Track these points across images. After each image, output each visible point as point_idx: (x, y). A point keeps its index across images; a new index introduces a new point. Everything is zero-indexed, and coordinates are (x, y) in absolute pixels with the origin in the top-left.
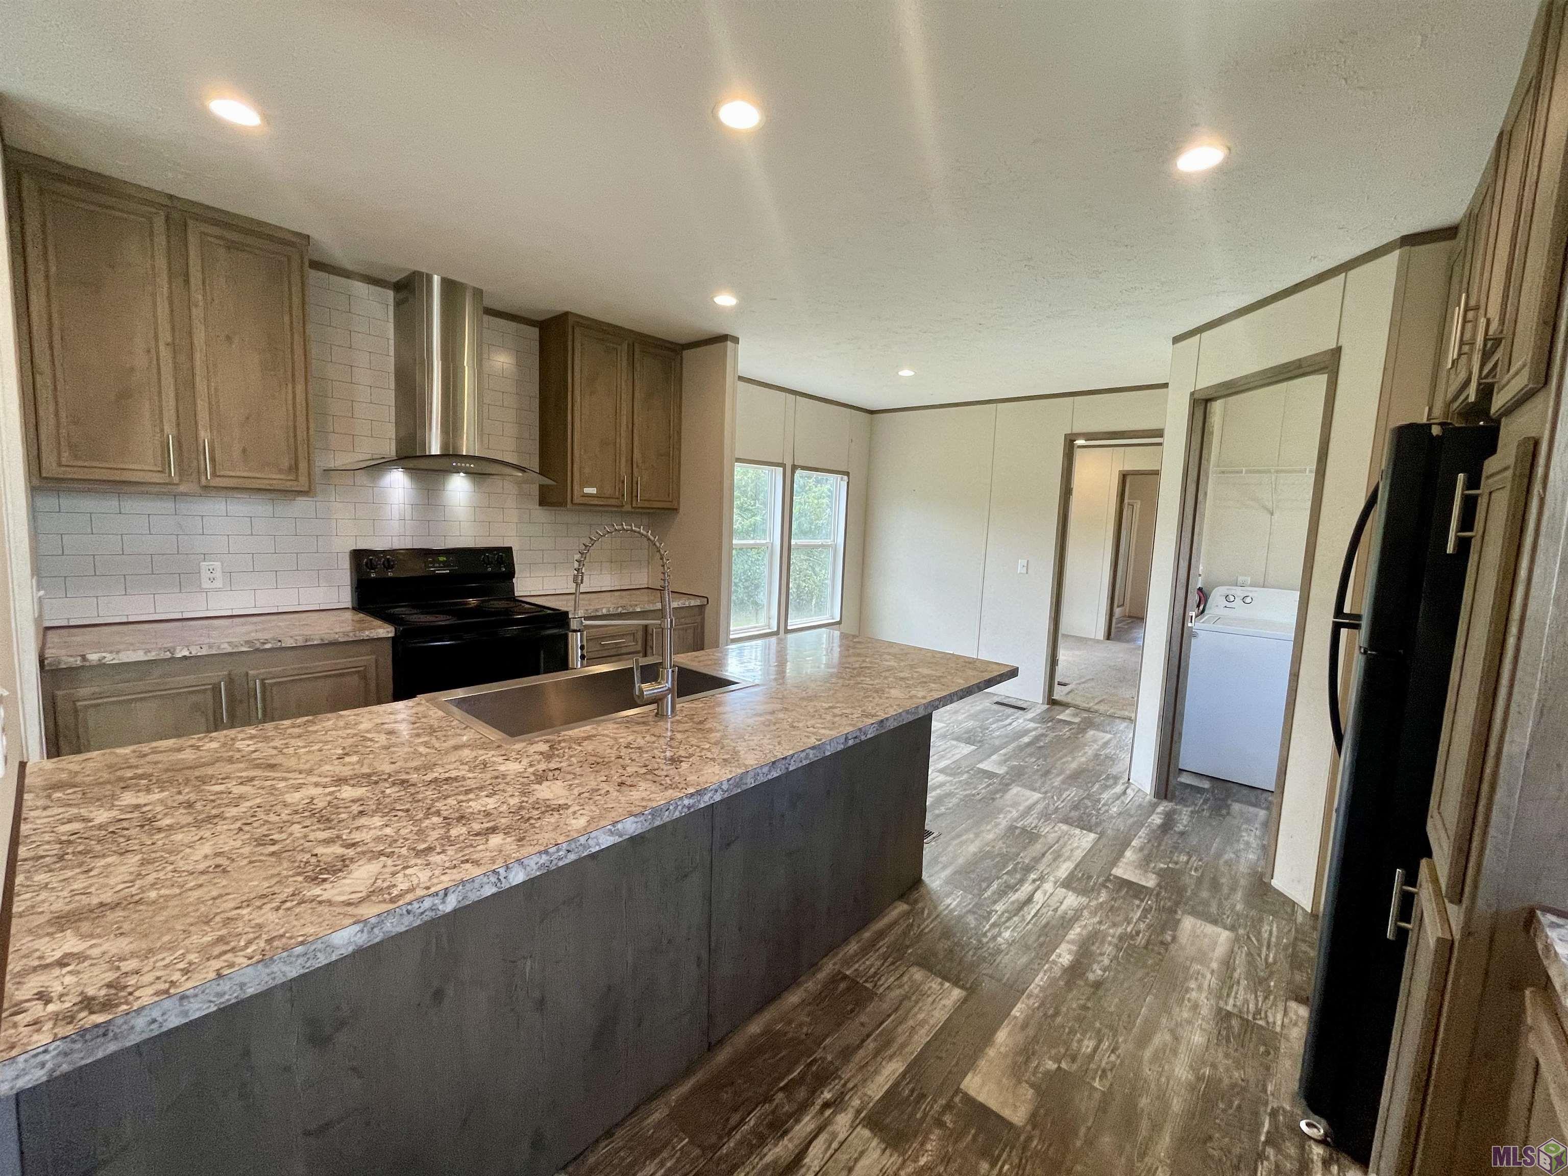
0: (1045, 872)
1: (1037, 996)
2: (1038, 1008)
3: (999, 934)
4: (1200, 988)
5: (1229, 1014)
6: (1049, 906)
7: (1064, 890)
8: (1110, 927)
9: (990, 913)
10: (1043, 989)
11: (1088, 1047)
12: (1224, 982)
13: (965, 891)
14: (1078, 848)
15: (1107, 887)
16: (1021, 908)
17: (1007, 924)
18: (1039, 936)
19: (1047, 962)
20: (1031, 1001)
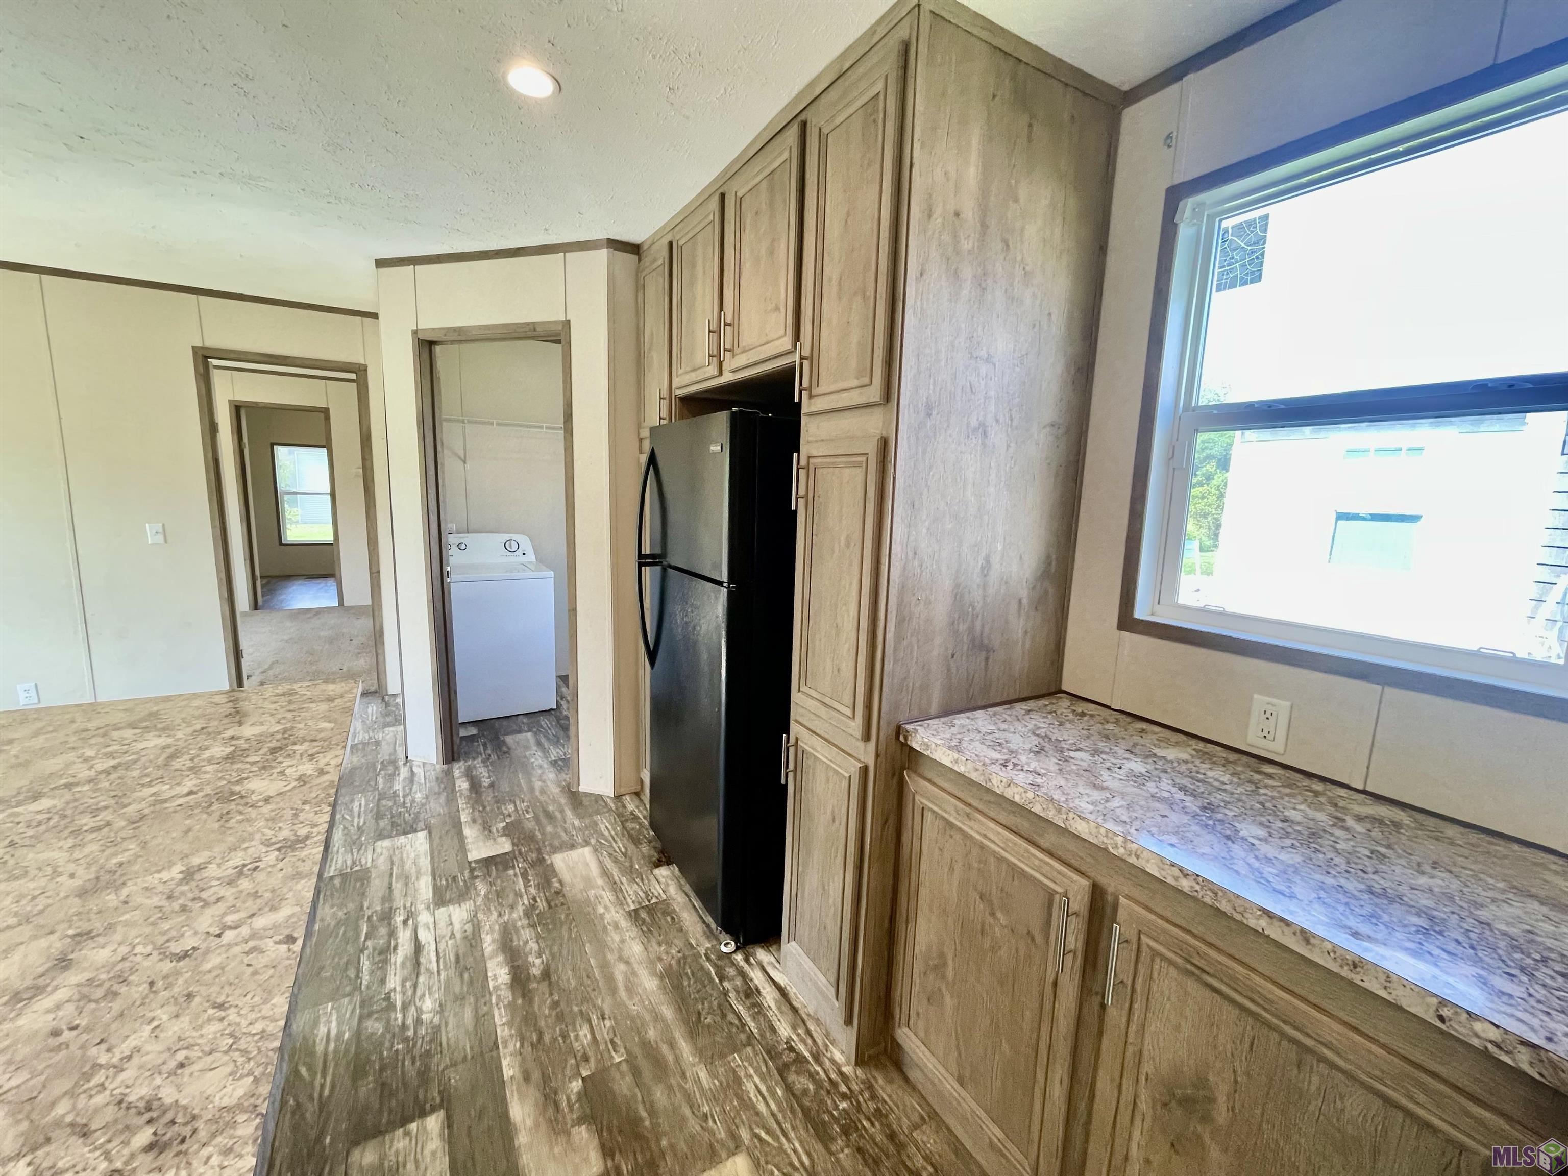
0: (408, 905)
1: (511, 1036)
2: (522, 1045)
3: (419, 1011)
4: (606, 908)
5: (636, 911)
6: (444, 937)
7: (443, 909)
8: (510, 913)
9: (388, 998)
10: (510, 1024)
11: (586, 1036)
12: (615, 891)
13: (332, 1000)
14: (417, 856)
15: (477, 877)
16: (418, 964)
17: (419, 993)
18: (461, 976)
19: (491, 994)
20: (511, 1047)
